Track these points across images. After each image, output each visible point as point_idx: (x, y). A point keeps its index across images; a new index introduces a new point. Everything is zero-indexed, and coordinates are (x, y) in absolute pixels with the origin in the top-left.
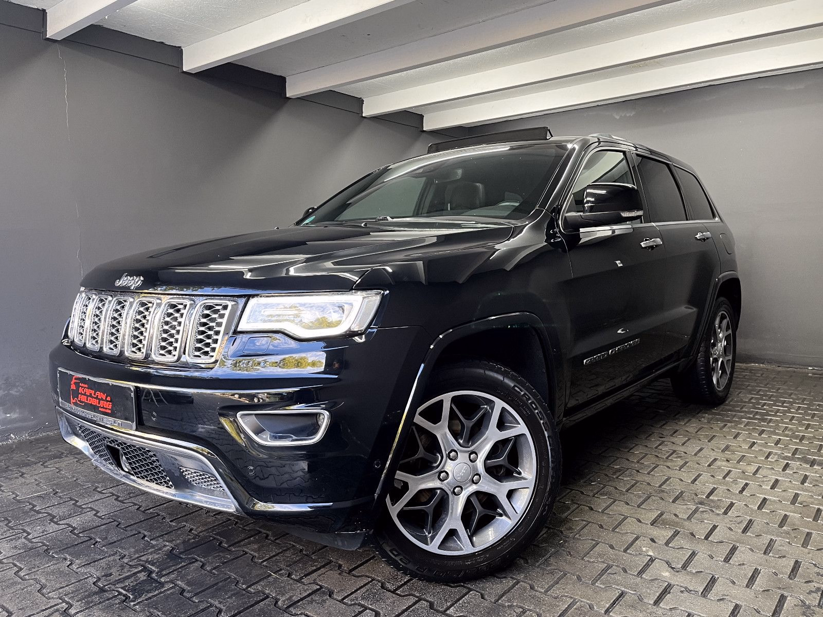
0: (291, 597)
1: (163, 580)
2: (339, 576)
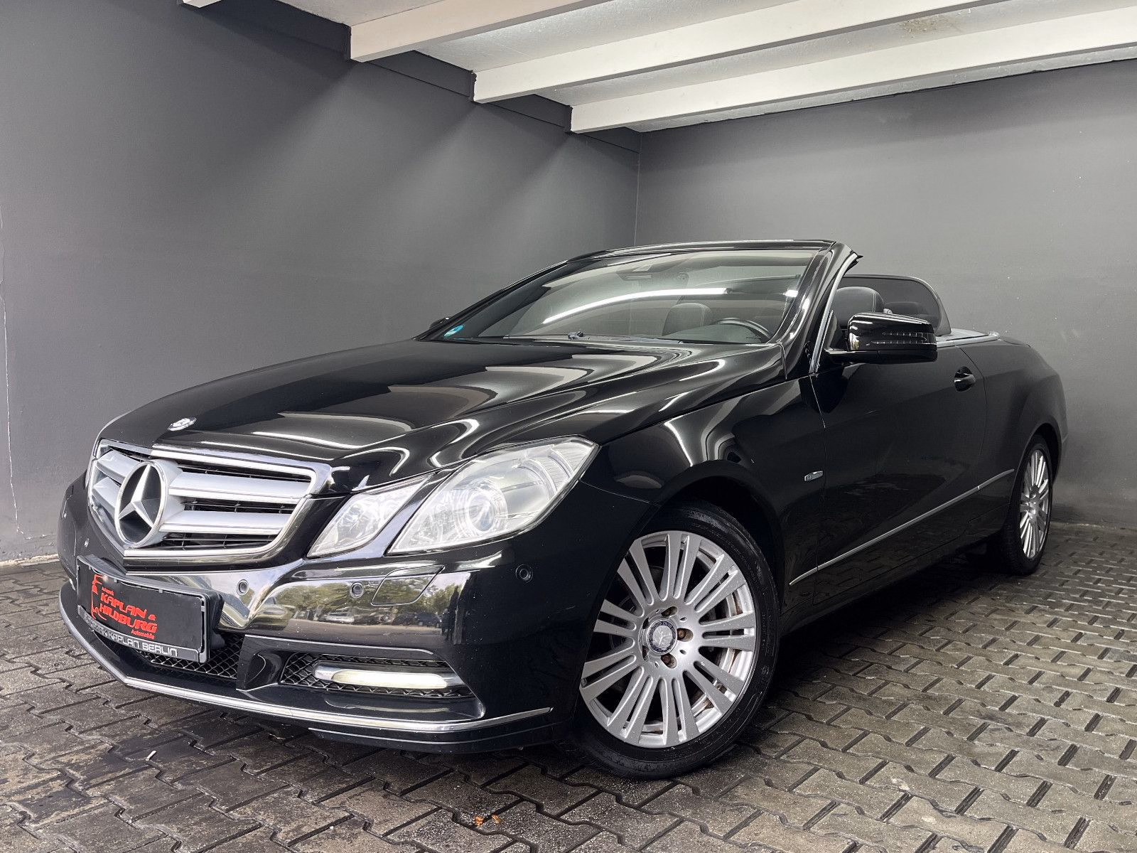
0: (299, 827)
1: (90, 792)
2: (383, 800)
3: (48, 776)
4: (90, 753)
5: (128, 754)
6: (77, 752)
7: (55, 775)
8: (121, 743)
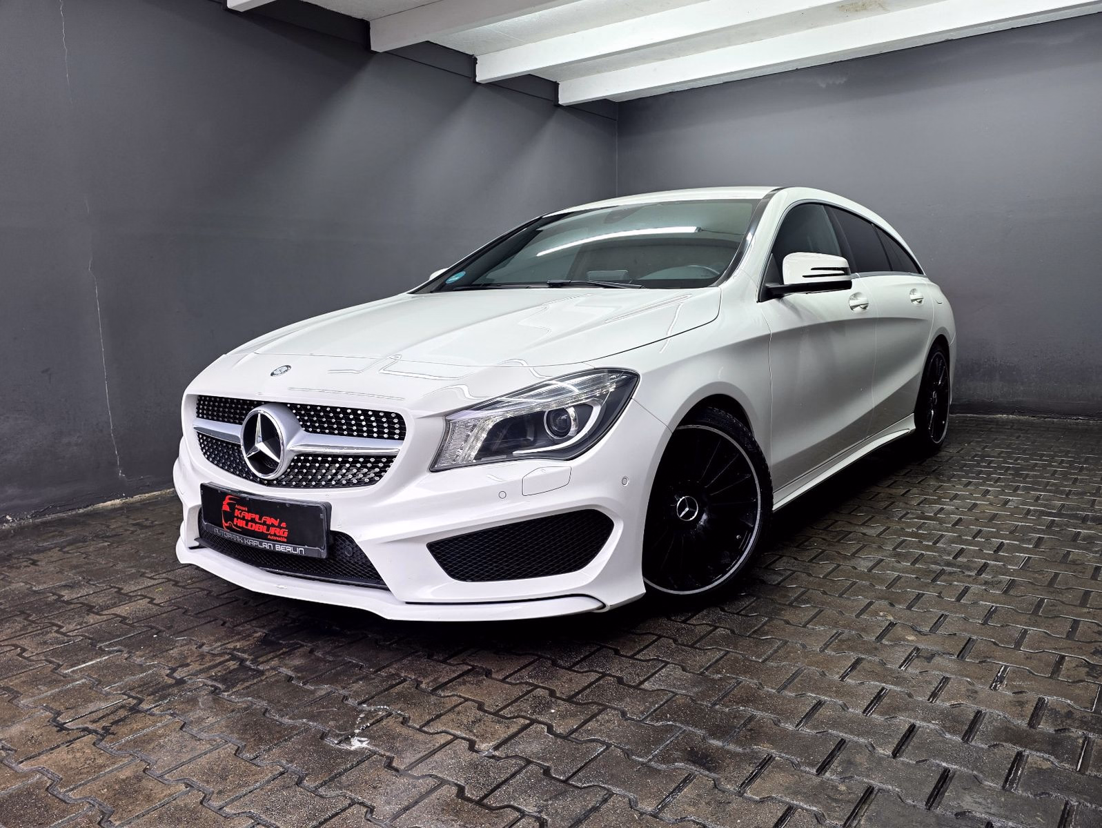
1: (260, 667)
2: (495, 656)
3: (222, 659)
4: (248, 640)
5: (280, 639)
6: (238, 640)
7: (227, 657)
8: (270, 631)
